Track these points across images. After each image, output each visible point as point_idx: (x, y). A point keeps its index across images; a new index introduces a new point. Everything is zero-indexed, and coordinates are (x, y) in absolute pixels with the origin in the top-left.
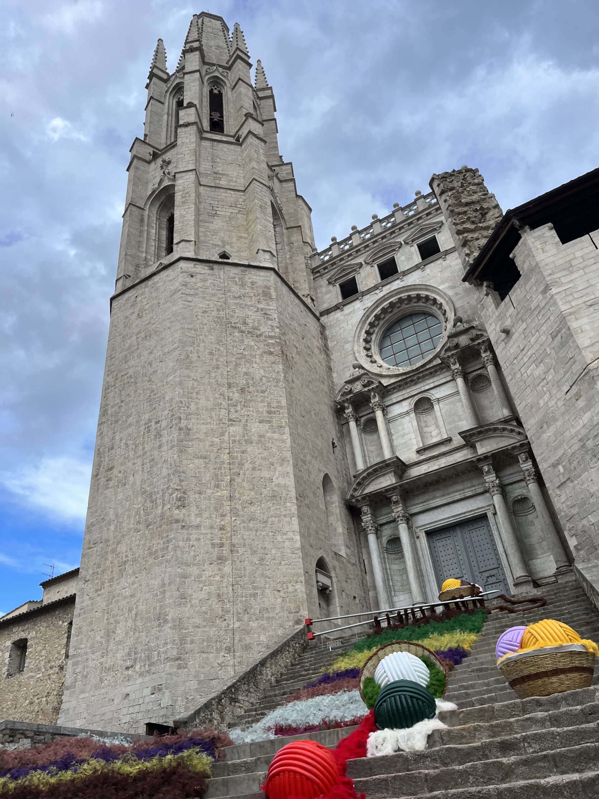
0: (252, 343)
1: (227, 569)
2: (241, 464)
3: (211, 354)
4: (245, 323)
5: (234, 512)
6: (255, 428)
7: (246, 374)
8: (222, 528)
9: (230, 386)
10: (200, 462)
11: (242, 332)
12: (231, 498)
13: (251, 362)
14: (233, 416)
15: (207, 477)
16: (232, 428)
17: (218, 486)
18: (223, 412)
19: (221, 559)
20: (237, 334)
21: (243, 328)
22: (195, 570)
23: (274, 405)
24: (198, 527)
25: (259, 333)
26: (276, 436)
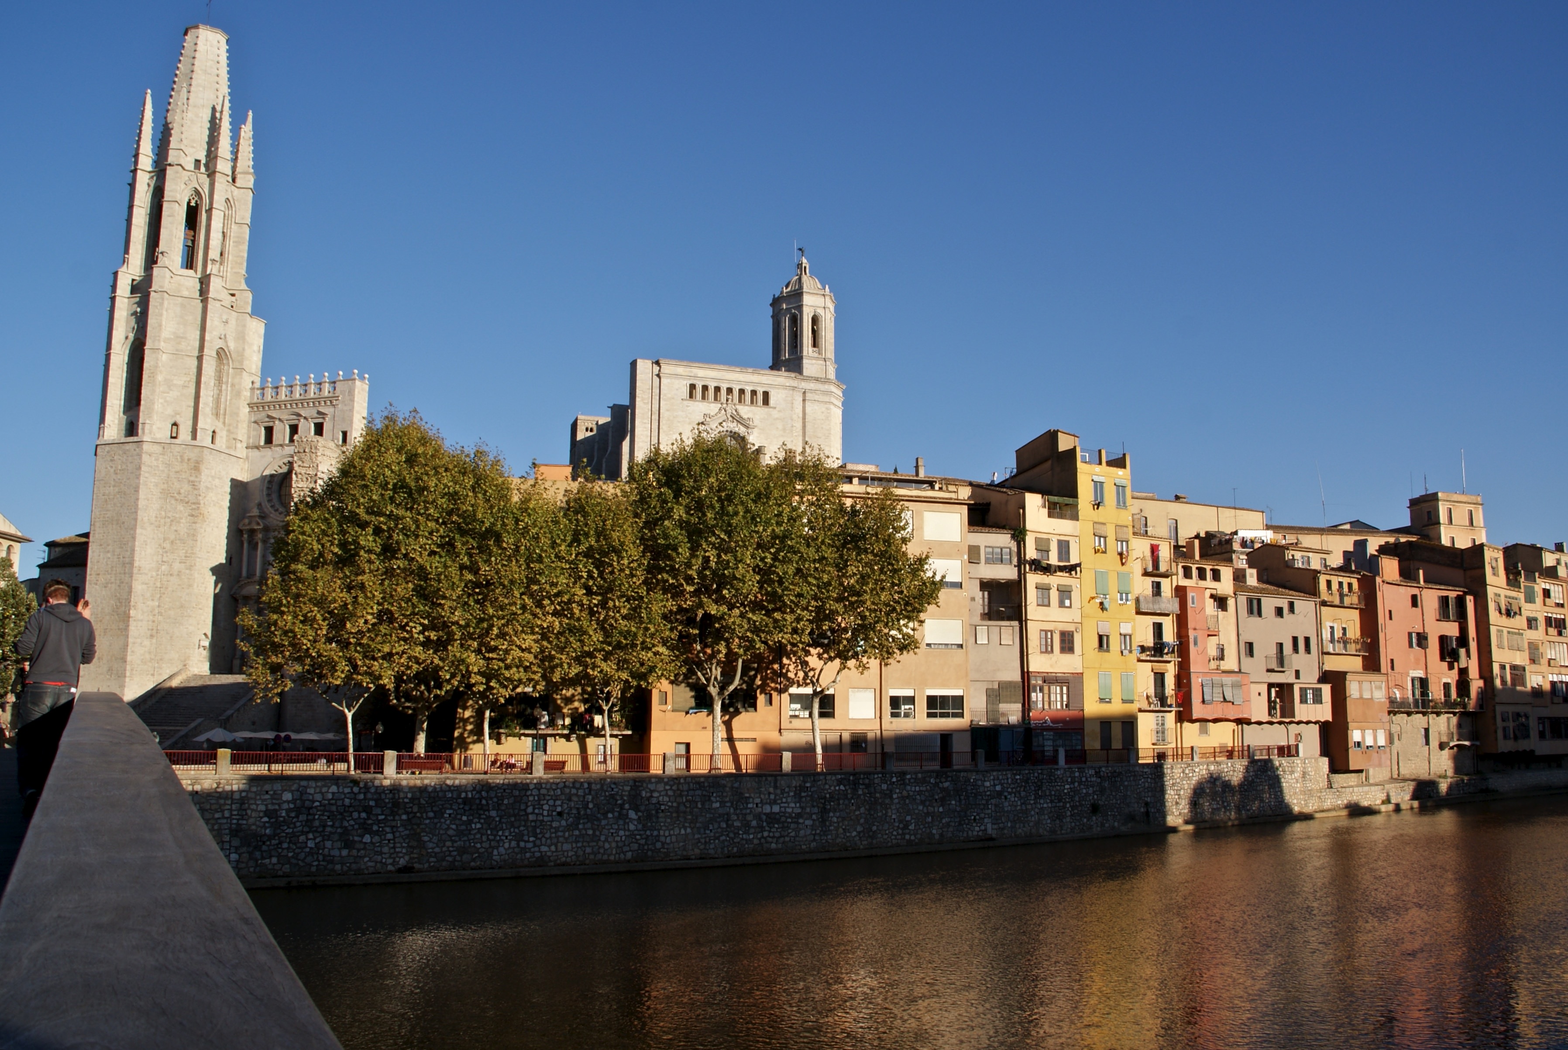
0: (182, 509)
1: (154, 641)
2: (167, 588)
3: (156, 517)
4: (179, 493)
5: (160, 613)
6: (177, 566)
7: (176, 531)
8: (154, 621)
9: (165, 540)
10: (145, 587)
11: (176, 500)
12: (159, 606)
13: (179, 522)
14: (165, 559)
15: (148, 595)
16: (163, 567)
17: (153, 600)
18: (160, 557)
19: (152, 636)
20: (173, 502)
21: (178, 497)
22: (139, 641)
23: (190, 551)
24: (142, 621)
25: (187, 500)
26: (188, 571)
